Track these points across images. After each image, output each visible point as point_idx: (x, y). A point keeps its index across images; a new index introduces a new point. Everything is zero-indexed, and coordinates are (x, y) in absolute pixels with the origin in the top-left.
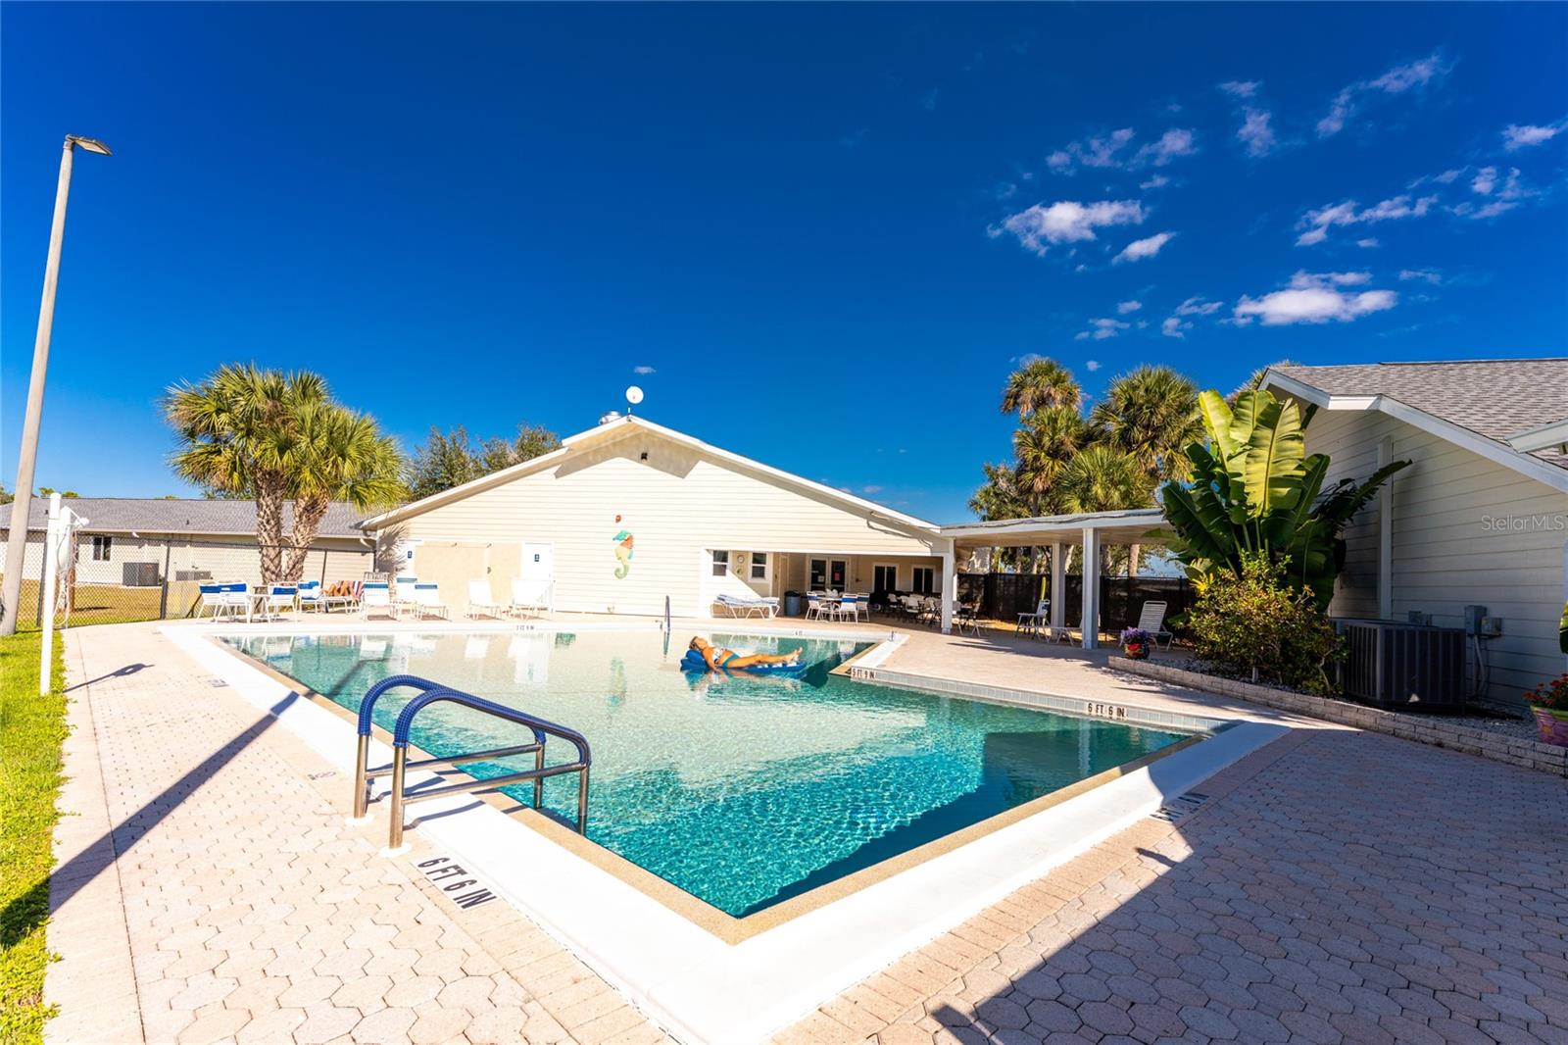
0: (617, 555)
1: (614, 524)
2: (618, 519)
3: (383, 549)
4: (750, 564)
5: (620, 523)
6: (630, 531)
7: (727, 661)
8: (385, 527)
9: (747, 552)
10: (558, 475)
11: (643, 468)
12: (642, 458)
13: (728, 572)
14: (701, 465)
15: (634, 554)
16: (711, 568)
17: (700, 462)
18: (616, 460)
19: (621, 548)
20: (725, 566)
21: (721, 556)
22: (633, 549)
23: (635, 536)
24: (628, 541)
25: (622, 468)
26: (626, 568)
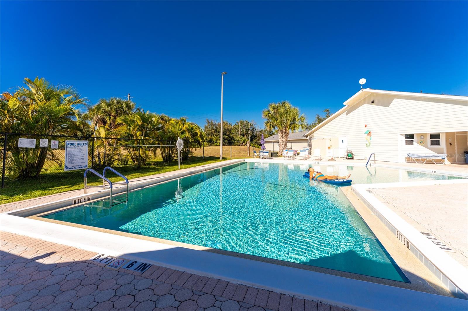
0: (366, 139)
1: (364, 128)
2: (366, 126)
3: (310, 141)
4: (429, 140)
5: (366, 127)
6: (370, 130)
7: (317, 177)
8: (309, 135)
9: (426, 134)
10: (347, 114)
11: (373, 106)
12: (372, 103)
13: (414, 143)
14: (396, 100)
15: (372, 138)
16: (405, 142)
17: (395, 99)
18: (364, 105)
19: (367, 136)
20: (413, 141)
21: (411, 137)
22: (371, 136)
23: (371, 131)
24: (369, 133)
25: (367, 108)
26: (370, 144)
